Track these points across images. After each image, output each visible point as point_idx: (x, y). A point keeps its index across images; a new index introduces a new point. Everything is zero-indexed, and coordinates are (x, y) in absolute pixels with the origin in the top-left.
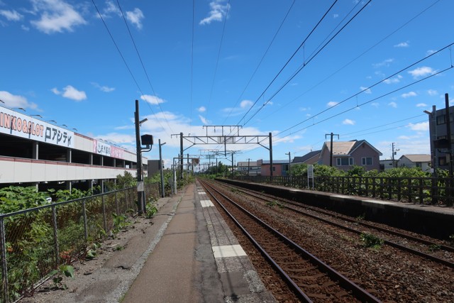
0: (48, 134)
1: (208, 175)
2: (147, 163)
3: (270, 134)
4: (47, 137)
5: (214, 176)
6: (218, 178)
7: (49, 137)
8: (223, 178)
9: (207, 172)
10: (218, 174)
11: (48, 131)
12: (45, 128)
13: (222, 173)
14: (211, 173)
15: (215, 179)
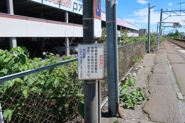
0: (75, 7)
1: (169, 37)
2: (139, 30)
4: (74, 9)
5: (173, 37)
6: (176, 38)
7: (77, 9)
8: (179, 39)
9: (167, 36)
10: (176, 36)
11: (75, 5)
12: (73, 3)
13: (178, 36)
14: (170, 36)
15: (174, 39)
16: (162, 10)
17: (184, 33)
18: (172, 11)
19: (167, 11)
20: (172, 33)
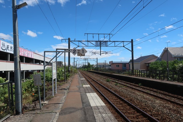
3: (132, 40)
5: (86, 69)
6: (89, 70)
8: (91, 70)
9: (82, 68)
10: (89, 68)
13: (90, 68)
14: (84, 68)
15: (87, 71)
16: (69, 39)
17: (94, 65)
18: (79, 41)
19: (75, 41)
20: (86, 65)
